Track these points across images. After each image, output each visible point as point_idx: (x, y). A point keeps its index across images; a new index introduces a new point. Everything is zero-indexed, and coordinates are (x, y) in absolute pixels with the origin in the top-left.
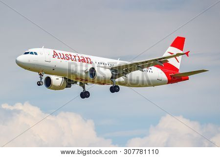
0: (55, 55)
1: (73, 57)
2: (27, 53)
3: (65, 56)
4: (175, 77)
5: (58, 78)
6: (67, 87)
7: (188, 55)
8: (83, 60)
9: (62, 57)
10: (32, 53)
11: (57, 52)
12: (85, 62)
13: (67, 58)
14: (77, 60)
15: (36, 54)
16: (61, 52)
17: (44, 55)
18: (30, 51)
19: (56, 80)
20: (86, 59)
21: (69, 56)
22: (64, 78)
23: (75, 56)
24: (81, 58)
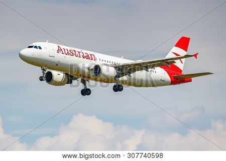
0: (59, 50)
1: (77, 53)
2: (32, 47)
3: (69, 52)
4: (178, 78)
5: (59, 73)
6: (68, 83)
7: (196, 58)
8: (87, 57)
9: (66, 53)
10: (36, 47)
11: (62, 47)
12: (89, 58)
13: (71, 54)
14: (81, 56)
15: (40, 48)
16: (66, 47)
17: (48, 50)
18: (34, 44)
19: (58, 75)
20: (90, 56)
21: (74, 52)
22: (66, 74)
23: (79, 52)
24: (85, 55)
